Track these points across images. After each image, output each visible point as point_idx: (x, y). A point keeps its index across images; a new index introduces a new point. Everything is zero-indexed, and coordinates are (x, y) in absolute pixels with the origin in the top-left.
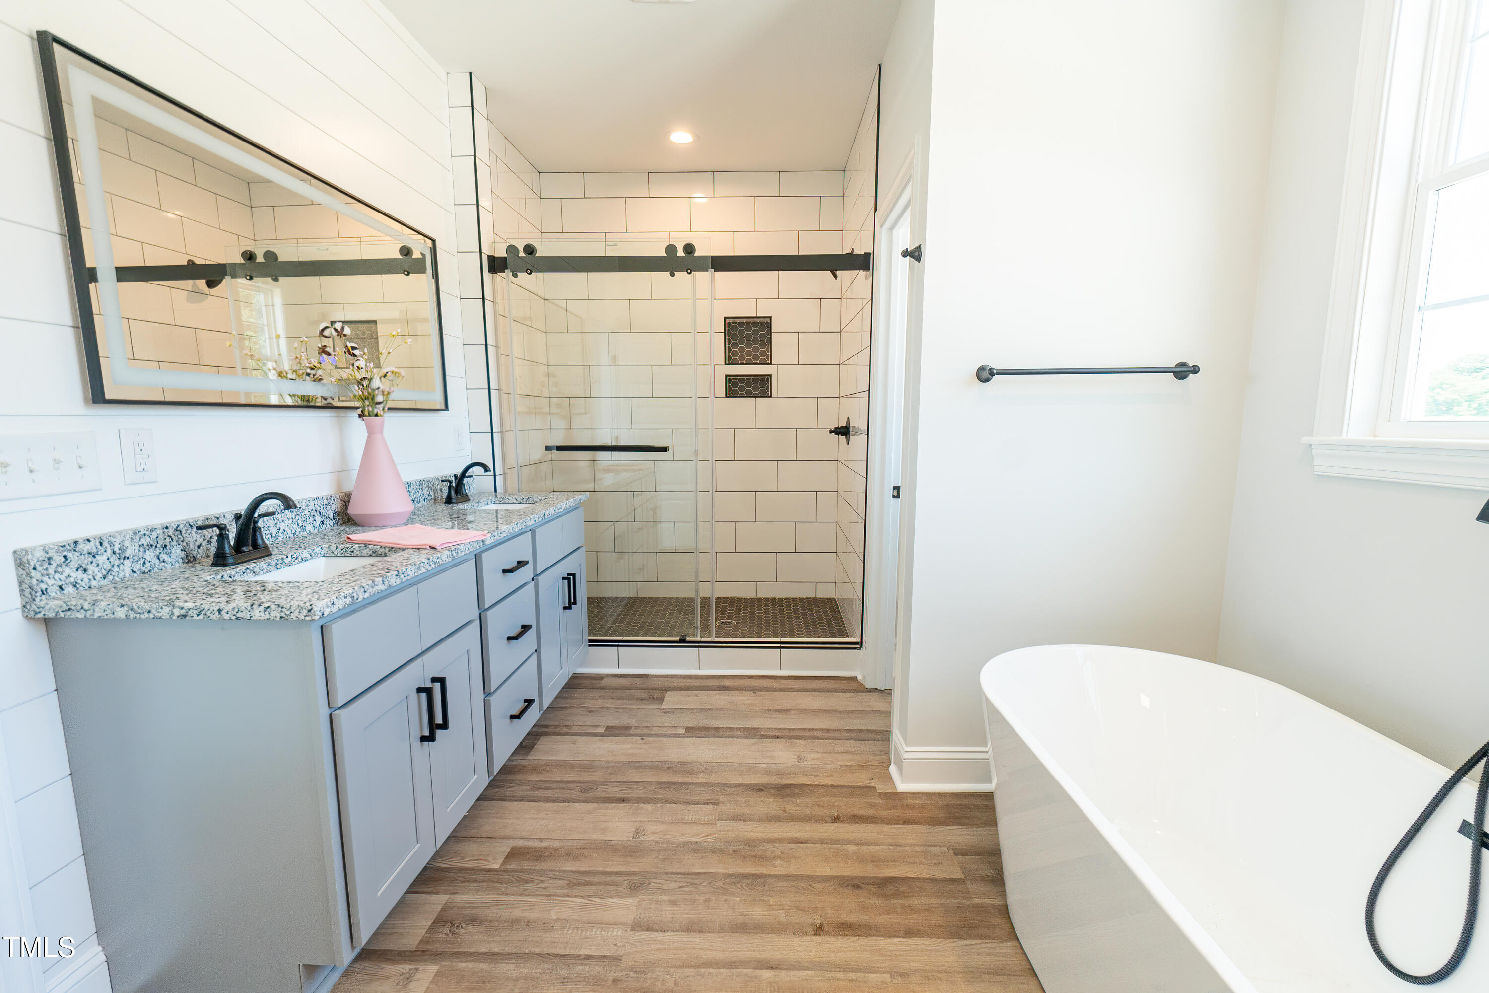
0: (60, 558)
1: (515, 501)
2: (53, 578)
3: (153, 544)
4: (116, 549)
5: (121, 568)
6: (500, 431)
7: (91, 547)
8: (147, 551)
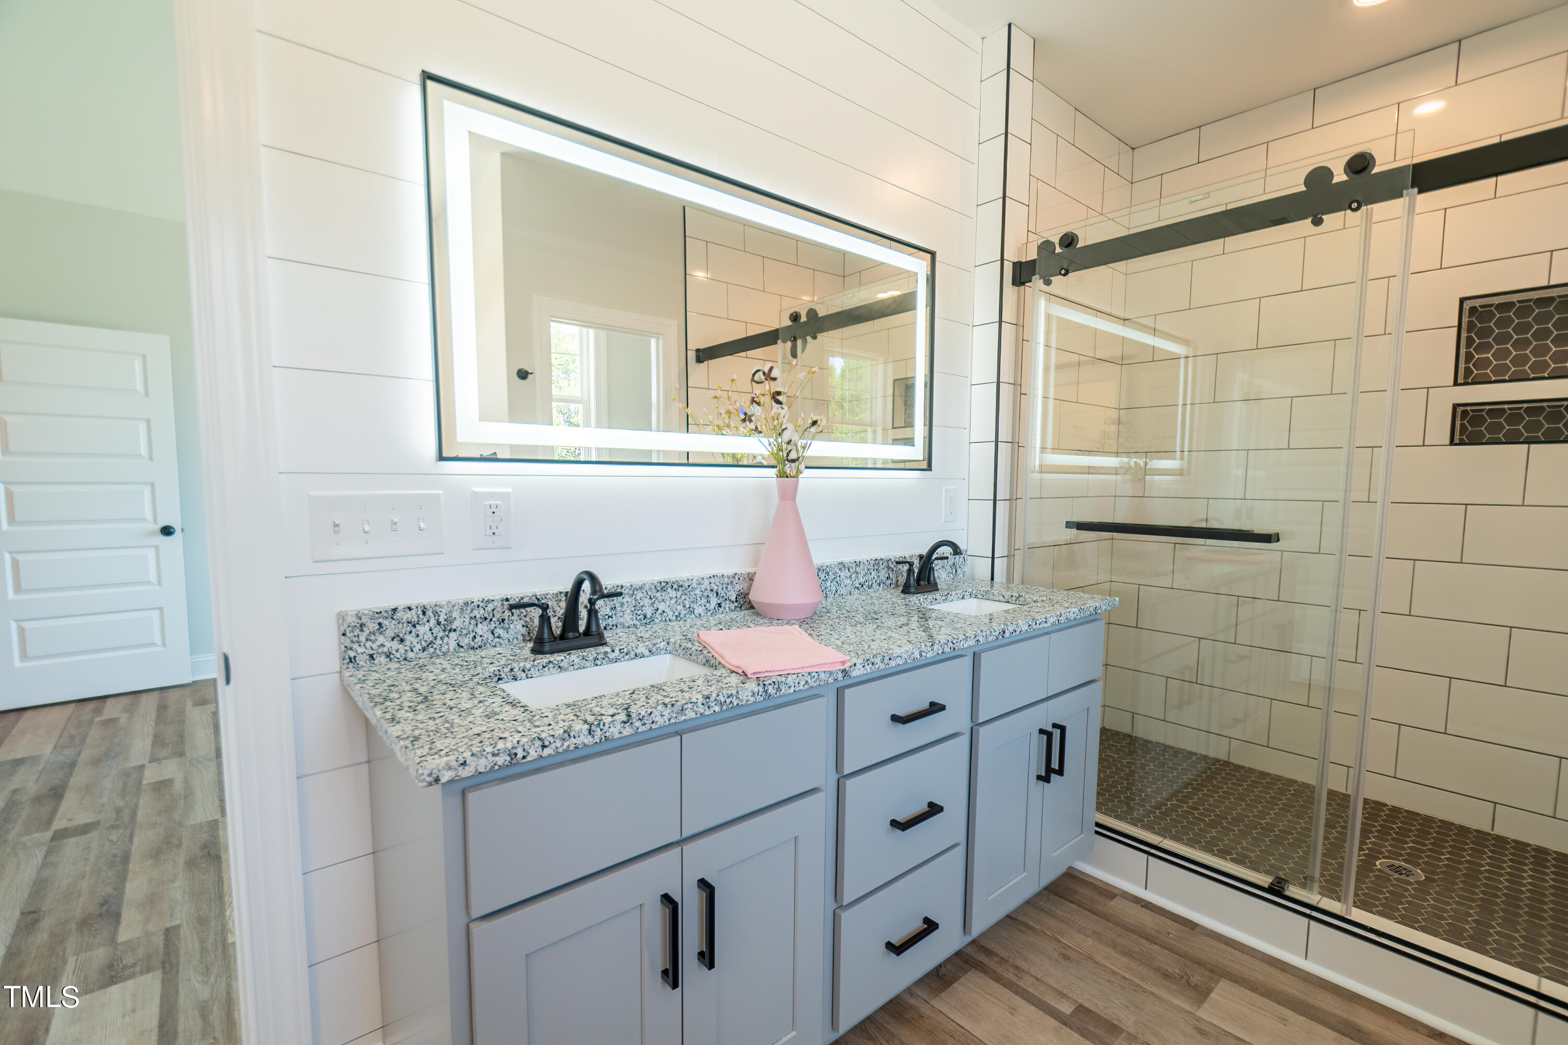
0: (374, 625)
1: (1001, 598)
2: (365, 645)
3: (488, 617)
4: (442, 619)
5: (445, 641)
6: (1008, 498)
7: (412, 616)
8: (479, 625)
